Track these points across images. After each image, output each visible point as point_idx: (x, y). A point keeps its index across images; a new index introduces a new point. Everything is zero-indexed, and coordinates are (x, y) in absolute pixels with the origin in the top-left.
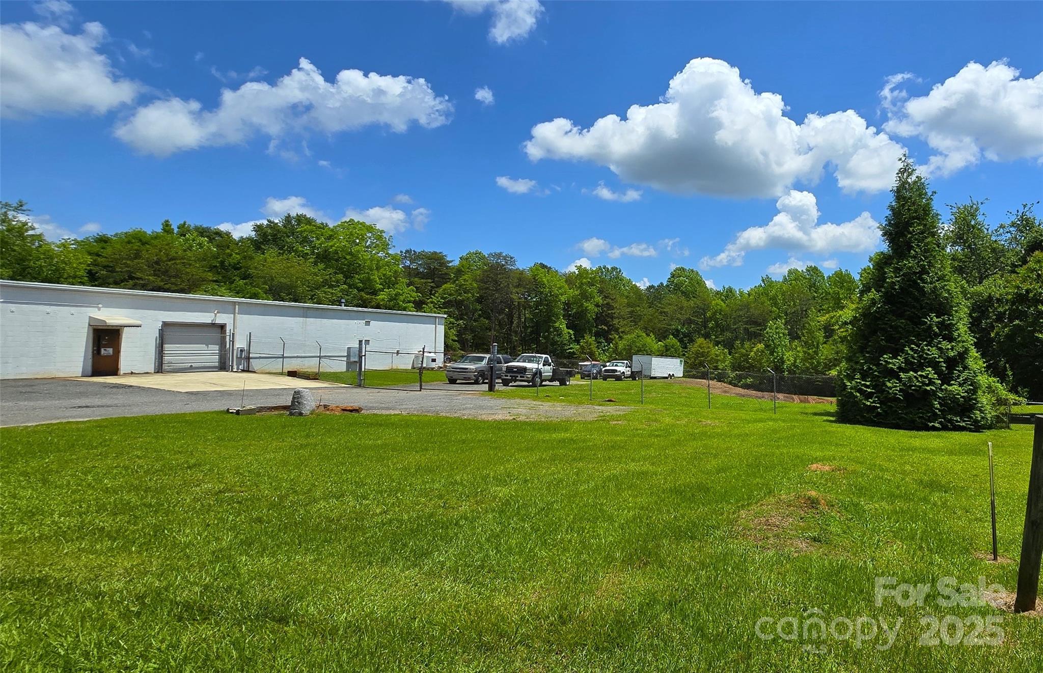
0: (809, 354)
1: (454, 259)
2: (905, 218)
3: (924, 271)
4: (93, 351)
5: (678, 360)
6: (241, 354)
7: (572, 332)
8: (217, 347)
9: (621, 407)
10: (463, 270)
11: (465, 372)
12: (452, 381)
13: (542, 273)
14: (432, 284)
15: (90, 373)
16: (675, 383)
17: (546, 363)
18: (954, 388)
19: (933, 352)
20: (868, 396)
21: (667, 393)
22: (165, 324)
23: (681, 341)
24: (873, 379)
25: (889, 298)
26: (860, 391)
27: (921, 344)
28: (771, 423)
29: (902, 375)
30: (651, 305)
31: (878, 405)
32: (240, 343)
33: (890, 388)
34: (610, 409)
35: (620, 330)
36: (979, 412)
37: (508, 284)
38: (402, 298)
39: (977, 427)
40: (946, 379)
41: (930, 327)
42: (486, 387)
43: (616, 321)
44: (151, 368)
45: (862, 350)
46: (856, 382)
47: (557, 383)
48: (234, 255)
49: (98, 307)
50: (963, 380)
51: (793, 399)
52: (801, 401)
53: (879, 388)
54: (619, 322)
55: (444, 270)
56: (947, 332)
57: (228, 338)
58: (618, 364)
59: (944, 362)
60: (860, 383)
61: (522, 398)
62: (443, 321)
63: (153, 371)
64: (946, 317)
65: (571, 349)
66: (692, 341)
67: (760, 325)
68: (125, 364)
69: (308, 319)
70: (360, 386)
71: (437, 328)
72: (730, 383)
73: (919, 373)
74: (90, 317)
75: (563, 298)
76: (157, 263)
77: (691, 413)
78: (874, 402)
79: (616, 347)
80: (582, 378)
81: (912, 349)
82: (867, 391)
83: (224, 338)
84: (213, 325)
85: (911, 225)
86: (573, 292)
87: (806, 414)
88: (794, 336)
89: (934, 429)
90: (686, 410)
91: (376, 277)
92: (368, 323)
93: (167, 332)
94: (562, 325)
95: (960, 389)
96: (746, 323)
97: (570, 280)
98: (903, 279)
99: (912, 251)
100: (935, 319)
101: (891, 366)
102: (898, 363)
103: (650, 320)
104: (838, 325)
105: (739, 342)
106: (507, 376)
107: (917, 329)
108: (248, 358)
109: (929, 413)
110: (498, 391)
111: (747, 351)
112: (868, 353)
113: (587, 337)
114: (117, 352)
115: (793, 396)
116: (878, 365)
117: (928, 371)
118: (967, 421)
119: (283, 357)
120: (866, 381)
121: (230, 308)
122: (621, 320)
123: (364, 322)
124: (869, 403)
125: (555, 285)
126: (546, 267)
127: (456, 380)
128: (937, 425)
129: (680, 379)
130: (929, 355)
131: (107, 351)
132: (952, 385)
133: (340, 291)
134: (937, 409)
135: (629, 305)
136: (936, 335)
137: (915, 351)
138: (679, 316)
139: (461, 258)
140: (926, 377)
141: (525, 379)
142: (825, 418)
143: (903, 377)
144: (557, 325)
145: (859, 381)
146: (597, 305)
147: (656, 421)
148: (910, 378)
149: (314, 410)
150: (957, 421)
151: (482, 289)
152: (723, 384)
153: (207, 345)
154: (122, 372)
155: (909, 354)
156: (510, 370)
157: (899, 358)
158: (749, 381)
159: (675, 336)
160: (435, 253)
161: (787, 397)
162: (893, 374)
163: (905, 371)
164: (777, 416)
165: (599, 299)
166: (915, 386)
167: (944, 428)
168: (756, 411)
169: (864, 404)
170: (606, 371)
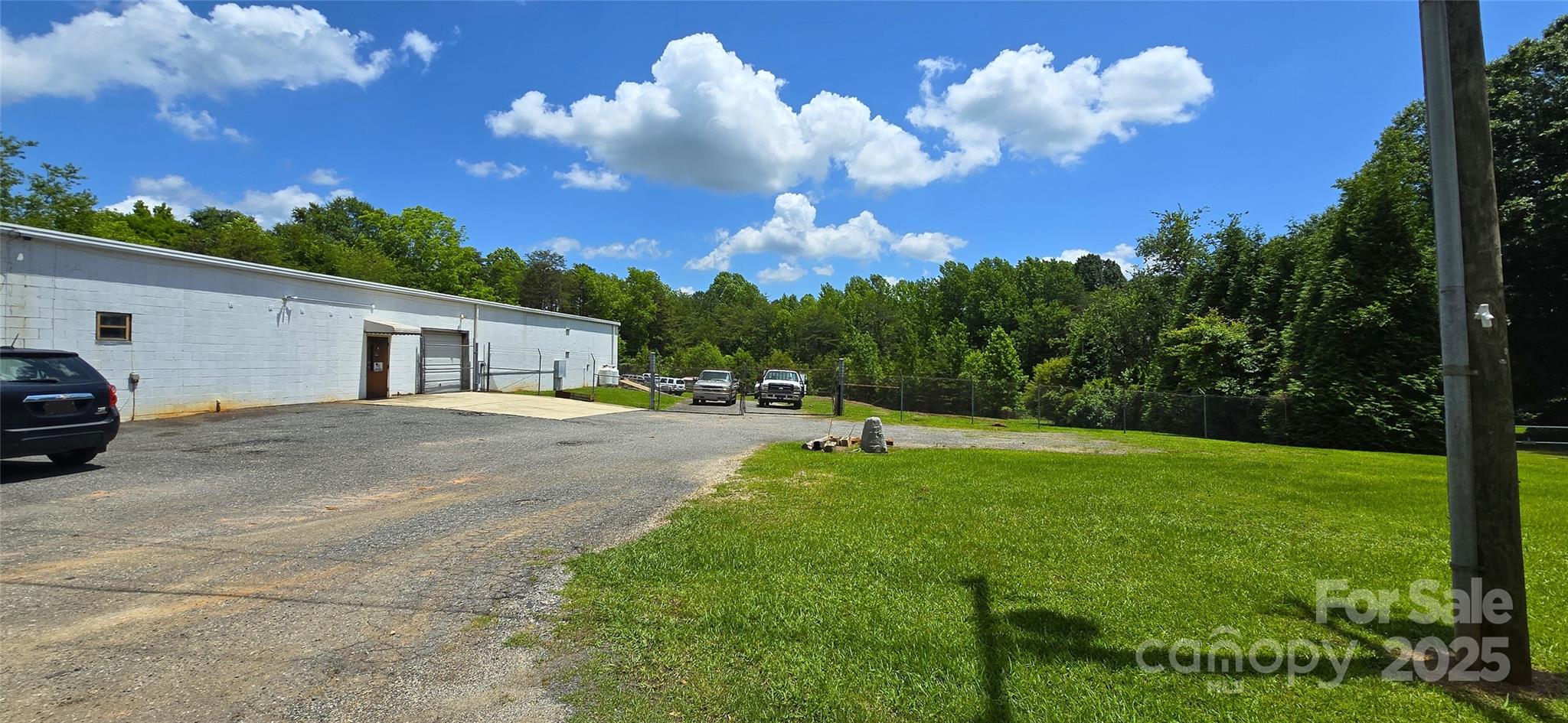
4: (368, 366)
6: (481, 369)
8: (458, 361)
10: (502, 270)
15: (365, 397)
22: (424, 331)
32: (481, 355)
44: (412, 389)
49: (372, 307)
57: (470, 348)
63: (416, 391)
70: (653, 409)
71: (614, 338)
74: (365, 321)
79: (679, 360)
83: (467, 349)
84: (459, 332)
92: (568, 332)
93: (426, 341)
96: (820, 335)
97: (622, 283)
108: (488, 374)
114: (387, 367)
119: (539, 372)
121: (472, 312)
123: (565, 330)
131: (378, 367)
146: (652, 313)
153: (452, 358)
154: (391, 393)
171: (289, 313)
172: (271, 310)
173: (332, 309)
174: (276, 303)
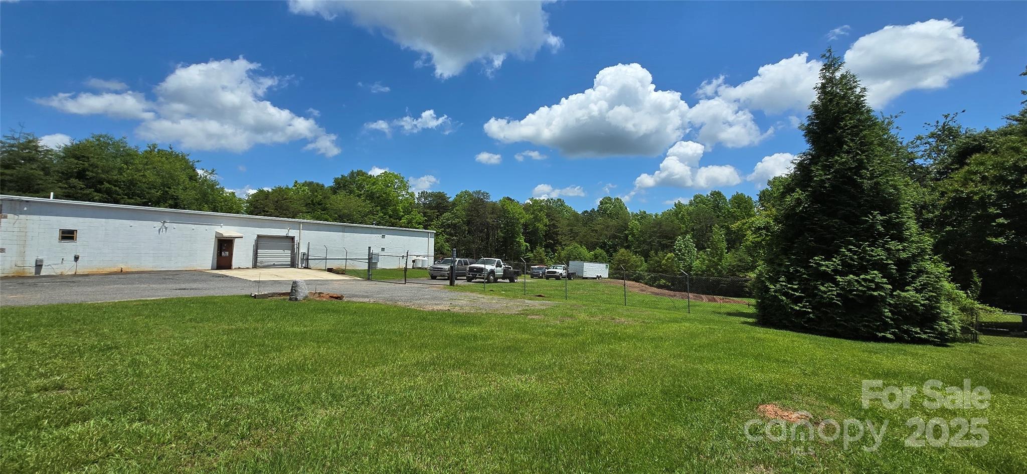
0: (714, 262)
1: (452, 197)
2: (834, 113)
3: (861, 165)
4: (218, 253)
5: (604, 265)
6: (304, 257)
7: (528, 245)
8: (289, 251)
9: (547, 302)
10: (457, 203)
11: (441, 271)
12: (434, 278)
13: (508, 204)
14: (437, 213)
15: (215, 268)
16: (601, 282)
17: (499, 265)
18: (910, 294)
19: (879, 253)
20: (797, 300)
21: (592, 291)
22: (259, 236)
23: (607, 251)
24: (801, 281)
25: (817, 197)
26: (786, 294)
27: (862, 245)
28: (687, 324)
29: (839, 278)
30: (585, 224)
31: (809, 310)
32: (303, 250)
33: (825, 293)
34: (537, 304)
35: (563, 243)
36: (945, 323)
37: (485, 212)
38: (414, 221)
39: (943, 340)
40: (900, 284)
41: (873, 226)
42: (448, 282)
43: (559, 237)
44: (250, 265)
45: (786, 252)
46: (781, 285)
47: (508, 281)
48: (319, 196)
49: (220, 225)
50: (921, 285)
51: (701, 298)
52: (710, 300)
53: (810, 293)
54: (562, 238)
55: (446, 204)
56: (896, 231)
57: (296, 245)
58: (558, 267)
59: (895, 265)
60: (785, 286)
61: (472, 292)
62: (433, 235)
63: (251, 267)
64: (893, 215)
65: (527, 256)
66: (616, 251)
67: (670, 238)
68: (235, 263)
69: (345, 233)
70: (369, 279)
71: (429, 240)
72: (646, 284)
73: (862, 277)
74: (216, 232)
75: (522, 221)
76: (277, 202)
77: (607, 310)
78: (804, 307)
79: (559, 256)
80: (532, 277)
81: (850, 250)
82: (794, 294)
83: (294, 246)
84: (287, 237)
85: (843, 119)
86: (528, 217)
87: (719, 313)
88: (700, 247)
89: (885, 340)
90: (603, 306)
91: (400, 207)
92: (383, 237)
93: (261, 241)
94: (521, 240)
95: (917, 295)
96: (659, 237)
97: (527, 208)
98: (835, 177)
99: (845, 146)
100: (880, 218)
101: (824, 268)
102: (832, 265)
103: (585, 236)
104: (751, 230)
105: (653, 252)
106: (470, 274)
107: (855, 229)
108: (308, 259)
109: (877, 321)
110: (457, 285)
111: (660, 259)
112: (794, 255)
113: (538, 248)
114: (231, 254)
115: (702, 296)
116: (807, 267)
117: (873, 274)
118: (930, 333)
119: (326, 259)
120: (793, 284)
121: (297, 226)
122: (563, 236)
123: (381, 235)
124: (798, 308)
125: (516, 212)
126: (511, 199)
127: (436, 277)
128: (889, 336)
129: (606, 279)
130: (872, 256)
131: (225, 254)
132: (908, 291)
133: (379, 218)
134: (888, 317)
135: (568, 225)
136: (881, 235)
137: (855, 253)
138: (606, 232)
139: (456, 196)
140: (872, 281)
141: (482, 276)
142: (743, 319)
143: (841, 280)
144: (518, 239)
145: (784, 284)
146: (546, 225)
147: (571, 317)
148: (849, 282)
149: (307, 297)
150: (917, 333)
151: (469, 216)
152: (641, 284)
153: (284, 250)
154: (233, 267)
155: (847, 256)
156: (471, 269)
157: (834, 259)
158: (663, 282)
159: (601, 247)
160: (440, 192)
161: (696, 296)
162: (827, 277)
163: (842, 274)
164: (691, 316)
165: (546, 220)
166: (857, 290)
167: (899, 339)
168: (669, 309)
169: (792, 308)
170: (548, 272)
171: (166, 228)
172: (155, 227)
173: (193, 226)
174: (158, 224)
